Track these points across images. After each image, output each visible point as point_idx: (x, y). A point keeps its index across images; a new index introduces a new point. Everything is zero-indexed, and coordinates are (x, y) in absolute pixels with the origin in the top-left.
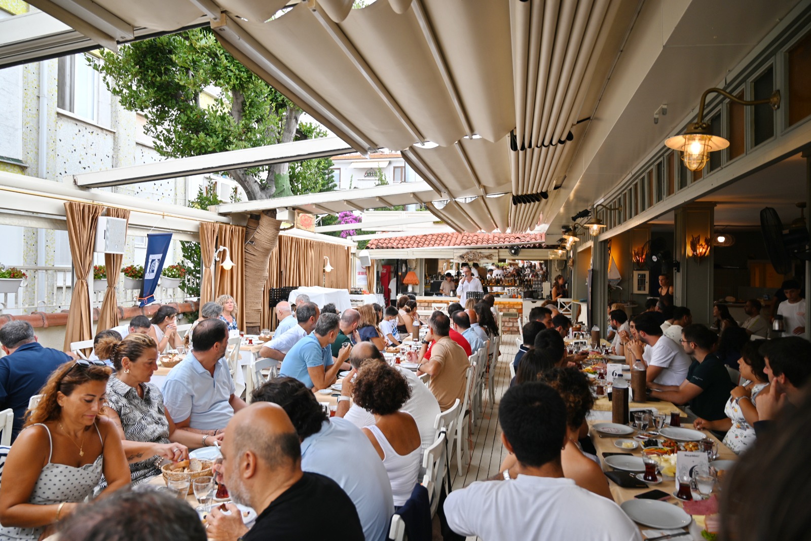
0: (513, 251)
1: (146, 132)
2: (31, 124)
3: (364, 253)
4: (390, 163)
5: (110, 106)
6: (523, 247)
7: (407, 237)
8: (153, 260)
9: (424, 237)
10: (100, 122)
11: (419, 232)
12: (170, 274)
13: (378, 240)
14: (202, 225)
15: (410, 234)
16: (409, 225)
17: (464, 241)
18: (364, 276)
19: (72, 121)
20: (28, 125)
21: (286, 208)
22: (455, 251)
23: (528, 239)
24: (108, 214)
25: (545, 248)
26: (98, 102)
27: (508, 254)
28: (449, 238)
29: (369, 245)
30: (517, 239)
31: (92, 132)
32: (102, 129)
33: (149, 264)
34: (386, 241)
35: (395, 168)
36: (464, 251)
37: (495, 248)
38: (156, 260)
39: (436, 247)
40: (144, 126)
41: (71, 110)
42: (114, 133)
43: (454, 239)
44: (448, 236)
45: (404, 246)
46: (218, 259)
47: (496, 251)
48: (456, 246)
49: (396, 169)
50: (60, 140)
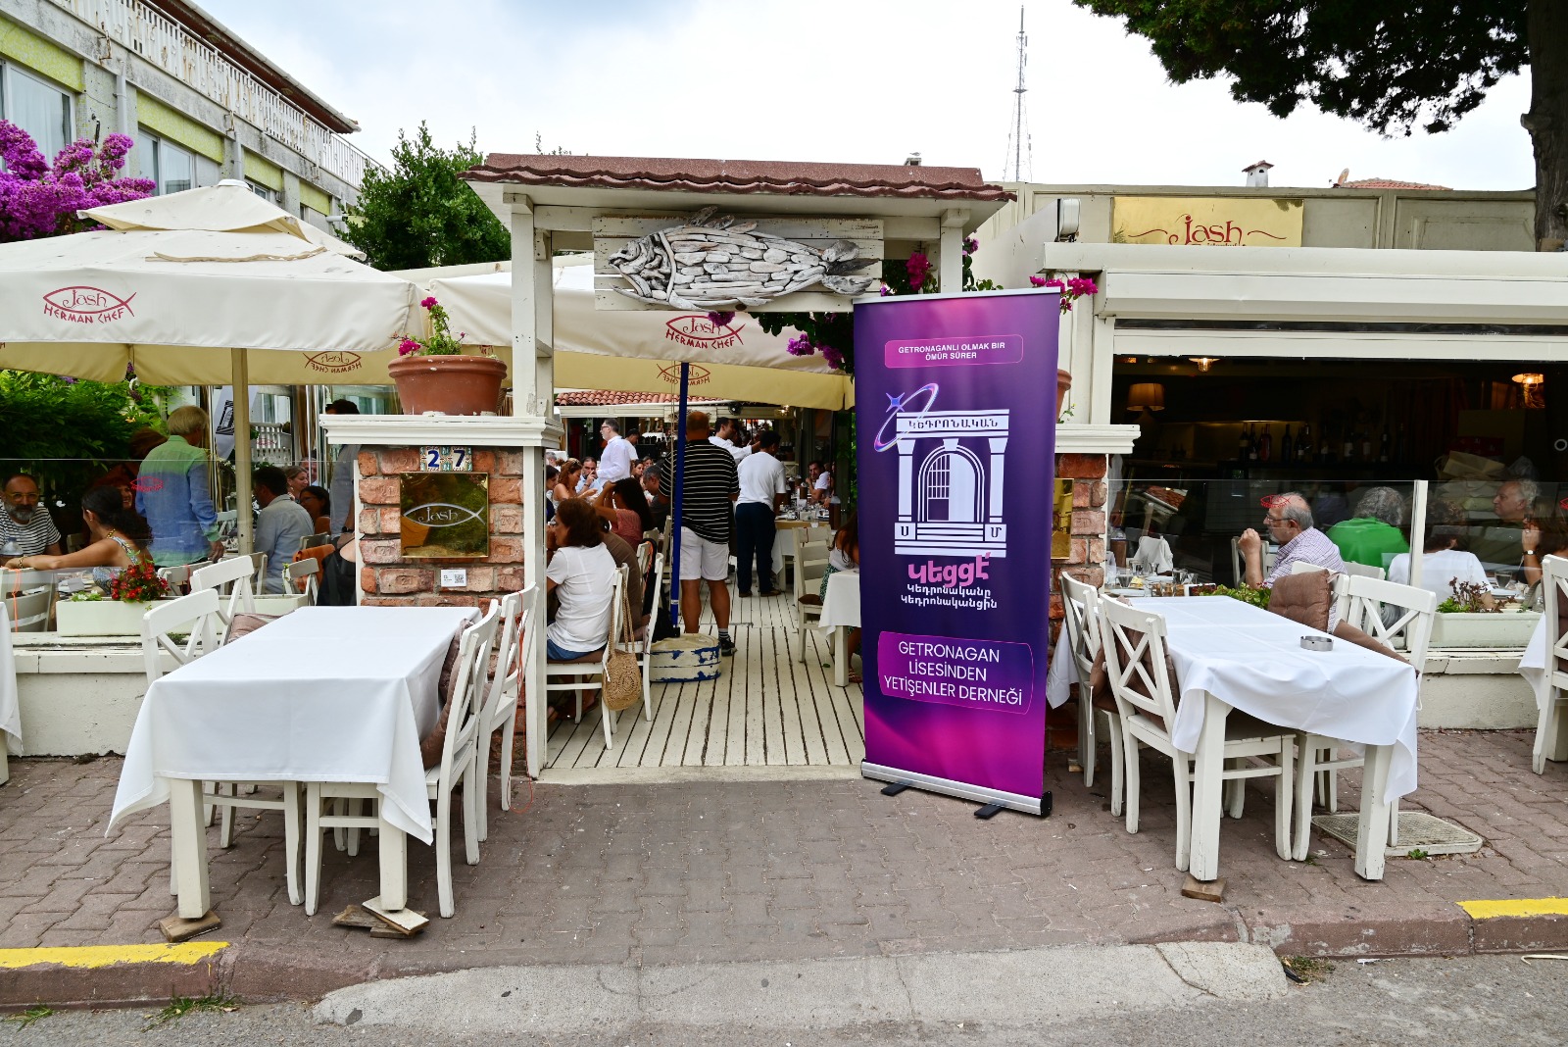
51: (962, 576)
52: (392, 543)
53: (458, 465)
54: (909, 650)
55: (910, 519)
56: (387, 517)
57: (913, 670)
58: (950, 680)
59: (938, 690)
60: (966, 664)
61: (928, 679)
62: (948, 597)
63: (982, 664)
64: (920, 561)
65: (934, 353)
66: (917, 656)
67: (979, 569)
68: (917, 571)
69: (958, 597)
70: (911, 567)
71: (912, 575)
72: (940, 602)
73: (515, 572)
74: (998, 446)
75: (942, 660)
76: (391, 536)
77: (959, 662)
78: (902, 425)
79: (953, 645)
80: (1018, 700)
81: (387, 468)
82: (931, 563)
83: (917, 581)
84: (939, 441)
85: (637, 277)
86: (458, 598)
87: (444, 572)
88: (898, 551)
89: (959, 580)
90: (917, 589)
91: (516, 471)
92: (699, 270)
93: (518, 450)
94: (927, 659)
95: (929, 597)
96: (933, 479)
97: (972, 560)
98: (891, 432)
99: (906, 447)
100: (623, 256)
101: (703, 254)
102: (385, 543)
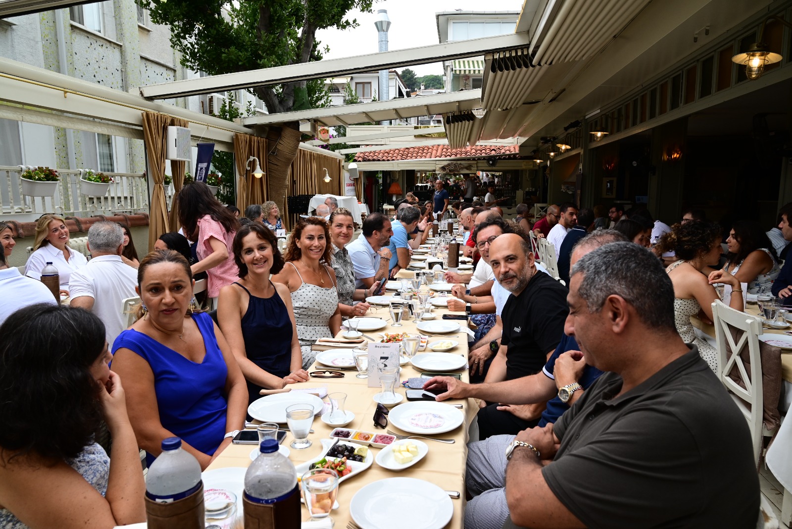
0: (491, 162)
1: (173, 45)
2: (50, 36)
3: (352, 165)
4: (352, 78)
5: (114, 18)
6: (500, 159)
7: (391, 150)
8: (201, 168)
9: (407, 150)
10: (107, 35)
11: (403, 146)
12: (210, 182)
13: (364, 153)
14: (236, 136)
15: (393, 148)
16: (392, 139)
17: (444, 153)
18: (353, 188)
19: (84, 34)
20: (47, 38)
21: (309, 120)
22: (437, 162)
23: (503, 151)
24: (172, 124)
25: (520, 159)
26: (103, 14)
27: (486, 165)
28: (430, 150)
29: (356, 158)
30: (493, 151)
31: (102, 45)
32: (110, 42)
33: (199, 171)
34: (371, 154)
35: (357, 83)
36: (446, 163)
37: (474, 159)
38: (204, 169)
39: (419, 159)
40: (171, 40)
41: (82, 22)
42: (121, 46)
43: (434, 152)
44: (429, 149)
45: (389, 158)
46: (249, 169)
47: (475, 162)
48: (438, 158)
49: (358, 85)
50: (76, 54)
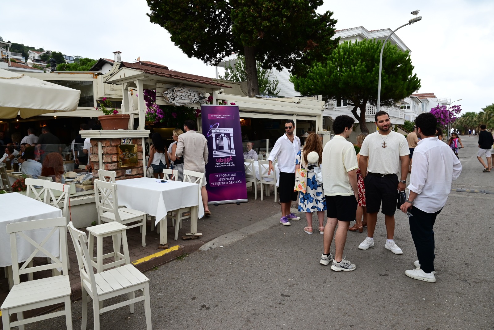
51: (228, 160)
52: (114, 164)
53: (130, 143)
54: (217, 176)
55: (216, 150)
56: (113, 157)
57: (219, 180)
58: (227, 181)
59: (224, 183)
60: (230, 177)
61: (222, 181)
62: (225, 165)
63: (233, 177)
64: (218, 158)
65: (218, 117)
66: (219, 177)
67: (230, 159)
68: (218, 160)
69: (227, 164)
70: (217, 160)
71: (217, 161)
72: (223, 166)
73: (141, 169)
74: (232, 135)
75: (224, 177)
76: (114, 162)
77: (228, 177)
78: (213, 131)
79: (227, 174)
80: (241, 182)
81: (113, 144)
82: (220, 158)
83: (218, 162)
84: (220, 134)
85: (170, 98)
86: (129, 177)
87: (127, 170)
88: (214, 157)
89: (227, 161)
90: (218, 164)
91: (140, 144)
92: (180, 97)
93: (141, 138)
94: (221, 178)
95: (221, 165)
96: (219, 142)
97: (229, 157)
98: (211, 133)
99: (214, 136)
100: (167, 93)
101: (181, 94)
102: (113, 164)
